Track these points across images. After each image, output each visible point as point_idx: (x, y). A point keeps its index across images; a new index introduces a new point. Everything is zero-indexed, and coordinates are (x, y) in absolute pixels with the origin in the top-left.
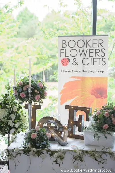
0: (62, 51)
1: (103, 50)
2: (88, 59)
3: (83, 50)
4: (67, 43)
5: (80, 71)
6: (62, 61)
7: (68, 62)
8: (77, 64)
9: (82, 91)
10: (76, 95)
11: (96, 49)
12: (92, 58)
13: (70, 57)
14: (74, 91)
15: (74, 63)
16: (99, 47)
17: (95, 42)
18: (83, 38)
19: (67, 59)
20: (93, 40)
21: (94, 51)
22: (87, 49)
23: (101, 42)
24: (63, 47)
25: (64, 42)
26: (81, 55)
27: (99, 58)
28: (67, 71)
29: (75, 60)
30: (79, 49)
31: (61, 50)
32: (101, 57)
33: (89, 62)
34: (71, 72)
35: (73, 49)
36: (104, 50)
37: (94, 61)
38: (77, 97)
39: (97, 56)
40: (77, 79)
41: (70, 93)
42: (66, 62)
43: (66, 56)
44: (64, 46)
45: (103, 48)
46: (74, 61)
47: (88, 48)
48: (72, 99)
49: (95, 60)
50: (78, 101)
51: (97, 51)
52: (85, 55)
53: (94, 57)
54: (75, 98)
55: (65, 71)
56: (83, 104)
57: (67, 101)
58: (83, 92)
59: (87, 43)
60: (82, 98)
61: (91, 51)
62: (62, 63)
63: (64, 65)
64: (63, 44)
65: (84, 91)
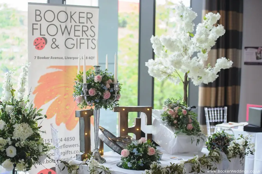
0: (35, 27)
1: (92, 28)
2: (73, 40)
3: (66, 27)
4: (42, 15)
5: (62, 58)
6: (35, 43)
7: (44, 43)
8: (57, 46)
9: (66, 87)
10: (57, 94)
11: (83, 26)
12: (79, 38)
13: (47, 37)
14: (53, 87)
15: (54, 46)
16: (87, 23)
17: (81, 15)
18: (66, 9)
19: (42, 39)
20: (80, 13)
21: (80, 28)
22: (72, 26)
23: (89, 16)
24: (36, 21)
25: (38, 13)
26: (63, 34)
27: (88, 39)
28: (43, 58)
29: (54, 40)
30: (60, 25)
31: (33, 24)
32: (89, 37)
33: (74, 44)
34: (50, 58)
35: (51, 24)
36: (94, 27)
37: (80, 43)
38: (58, 96)
39: (85, 37)
40: (57, 70)
41: (49, 90)
42: (41, 44)
43: (41, 35)
44: (38, 18)
45: (92, 25)
46: (54, 43)
47: (73, 23)
48: (52, 100)
49: (82, 41)
50: (59, 103)
51: (85, 29)
52: (69, 34)
53: (81, 37)
54: (56, 98)
55: (41, 58)
56: (67, 105)
57: (44, 104)
58: (67, 89)
59: (71, 17)
60: (65, 97)
61: (77, 28)
62: (36, 46)
63: (38, 48)
64: (36, 15)
65: (69, 87)
